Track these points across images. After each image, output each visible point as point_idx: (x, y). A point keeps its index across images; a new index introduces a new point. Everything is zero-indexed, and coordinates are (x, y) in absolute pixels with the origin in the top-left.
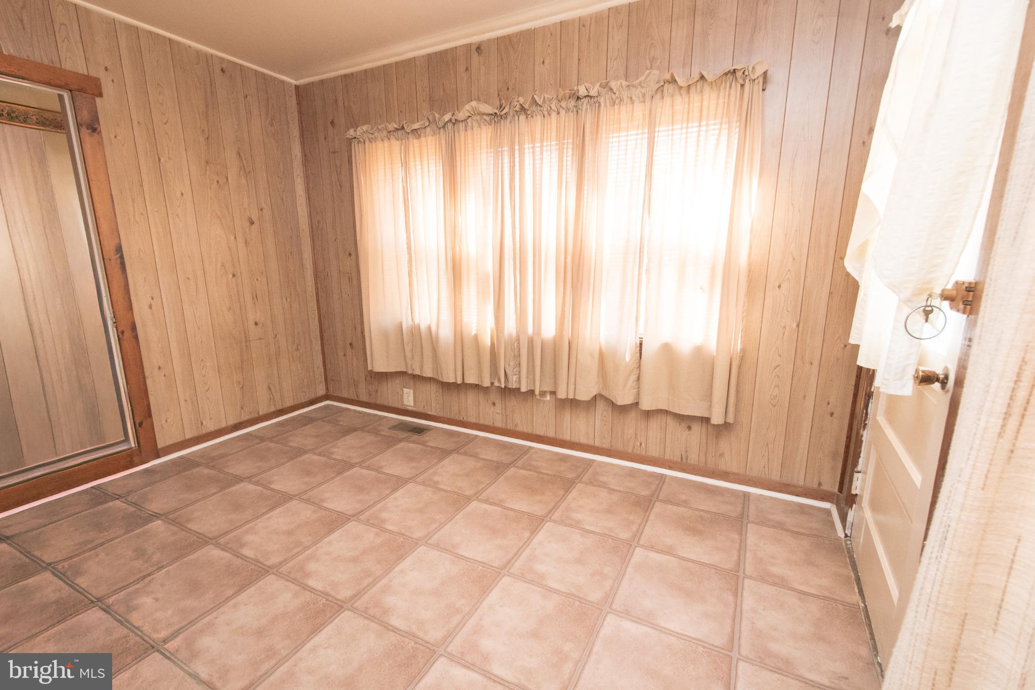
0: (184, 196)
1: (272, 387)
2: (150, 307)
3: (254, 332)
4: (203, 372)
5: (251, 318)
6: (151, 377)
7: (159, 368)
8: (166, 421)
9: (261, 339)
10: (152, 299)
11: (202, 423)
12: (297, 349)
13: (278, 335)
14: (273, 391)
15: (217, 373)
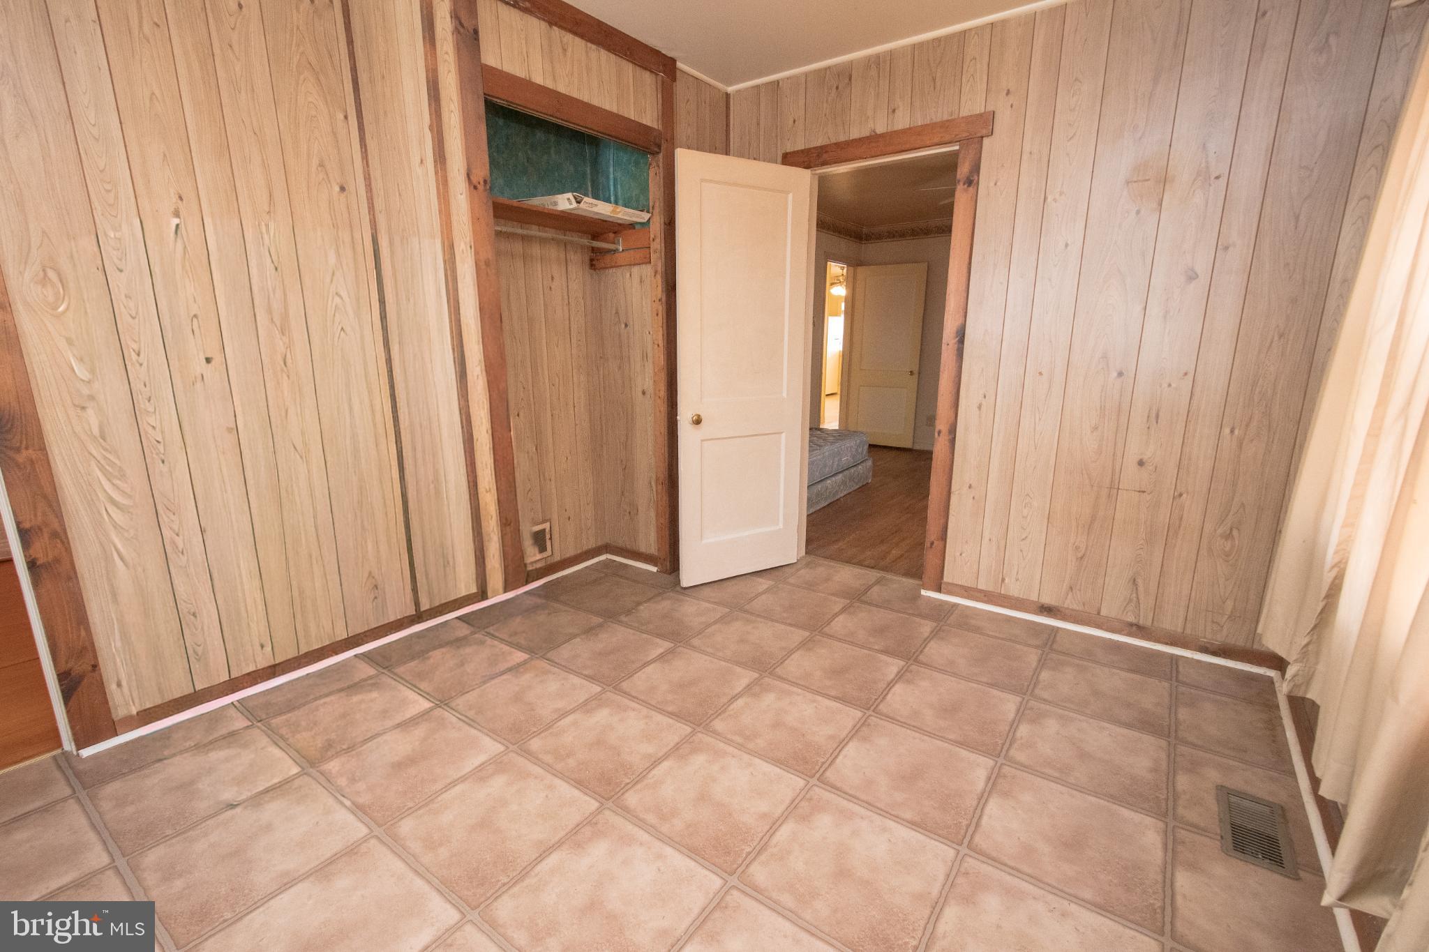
0: (1069, 248)
1: (1140, 581)
2: (980, 407)
3: (1131, 476)
4: (1025, 512)
5: (1134, 451)
6: (959, 494)
7: (970, 487)
8: (961, 555)
9: (1144, 492)
10: (985, 397)
11: (1003, 580)
12: (1228, 536)
13: (1184, 496)
14: (1141, 589)
15: (1046, 521)
